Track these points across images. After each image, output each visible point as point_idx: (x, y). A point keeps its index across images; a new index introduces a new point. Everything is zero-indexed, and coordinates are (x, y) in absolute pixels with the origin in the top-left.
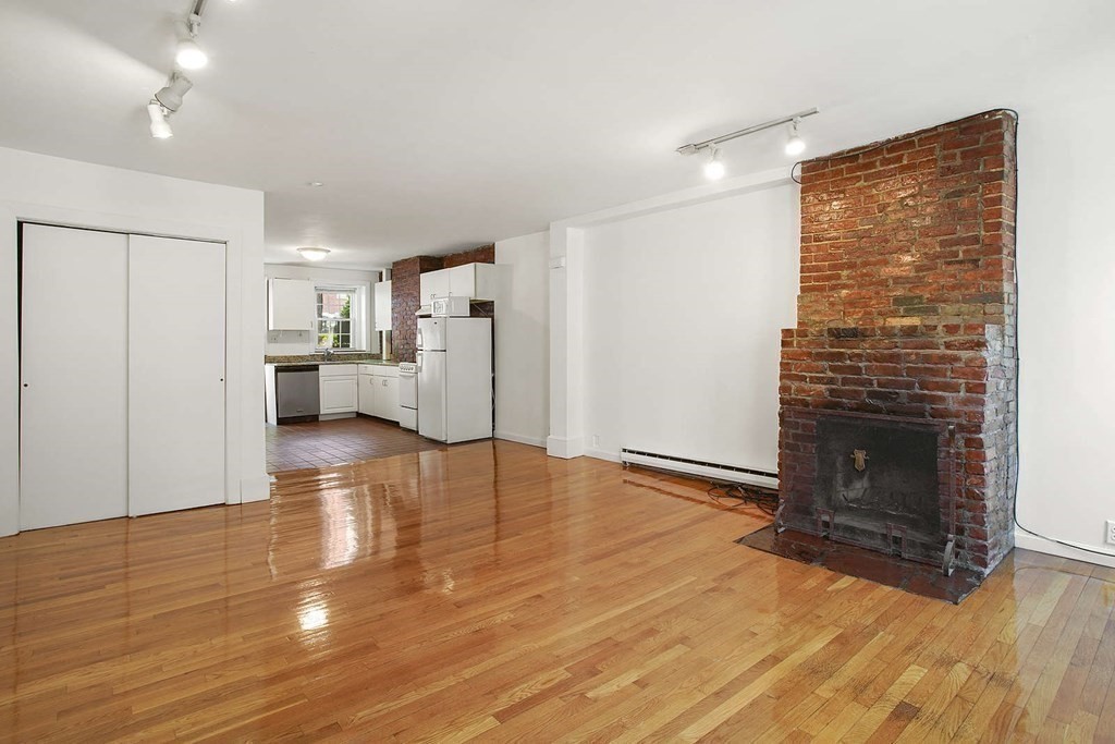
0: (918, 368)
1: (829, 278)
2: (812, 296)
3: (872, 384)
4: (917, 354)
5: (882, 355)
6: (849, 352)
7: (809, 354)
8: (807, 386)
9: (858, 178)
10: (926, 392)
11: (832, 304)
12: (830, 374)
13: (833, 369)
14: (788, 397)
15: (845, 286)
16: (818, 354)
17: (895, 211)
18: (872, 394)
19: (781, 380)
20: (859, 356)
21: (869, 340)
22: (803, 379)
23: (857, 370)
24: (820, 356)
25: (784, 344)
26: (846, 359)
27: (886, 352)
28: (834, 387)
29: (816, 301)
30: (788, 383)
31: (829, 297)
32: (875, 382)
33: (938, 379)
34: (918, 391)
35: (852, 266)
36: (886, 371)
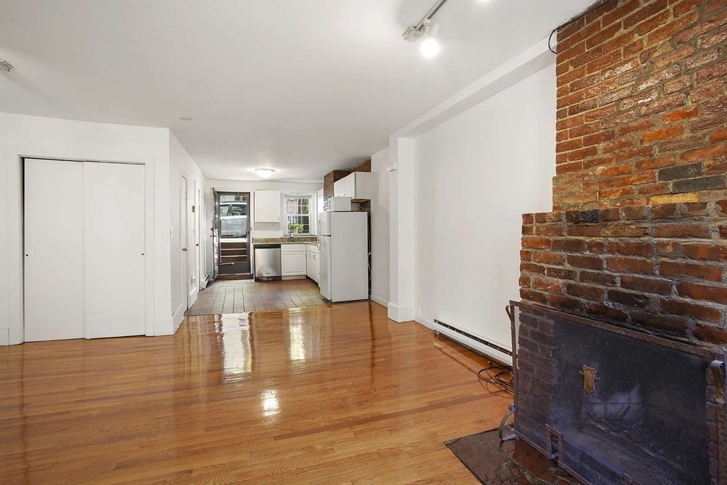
0: (677, 265)
1: (585, 154)
2: (567, 176)
3: (614, 283)
4: (675, 245)
5: (628, 244)
6: (588, 240)
7: (547, 243)
8: (546, 279)
9: (618, 27)
10: (688, 300)
11: (587, 184)
12: (568, 266)
13: (572, 261)
14: (527, 289)
15: (601, 162)
16: (556, 242)
17: (663, 57)
18: (614, 296)
19: (521, 270)
20: (600, 245)
21: (612, 225)
22: (541, 270)
23: (596, 263)
24: (557, 245)
25: (525, 230)
26: (585, 250)
27: (632, 241)
28: (572, 282)
29: (570, 182)
30: (527, 273)
31: (584, 176)
32: (618, 280)
33: (707, 283)
34: (675, 297)
35: (609, 136)
36: (633, 267)
